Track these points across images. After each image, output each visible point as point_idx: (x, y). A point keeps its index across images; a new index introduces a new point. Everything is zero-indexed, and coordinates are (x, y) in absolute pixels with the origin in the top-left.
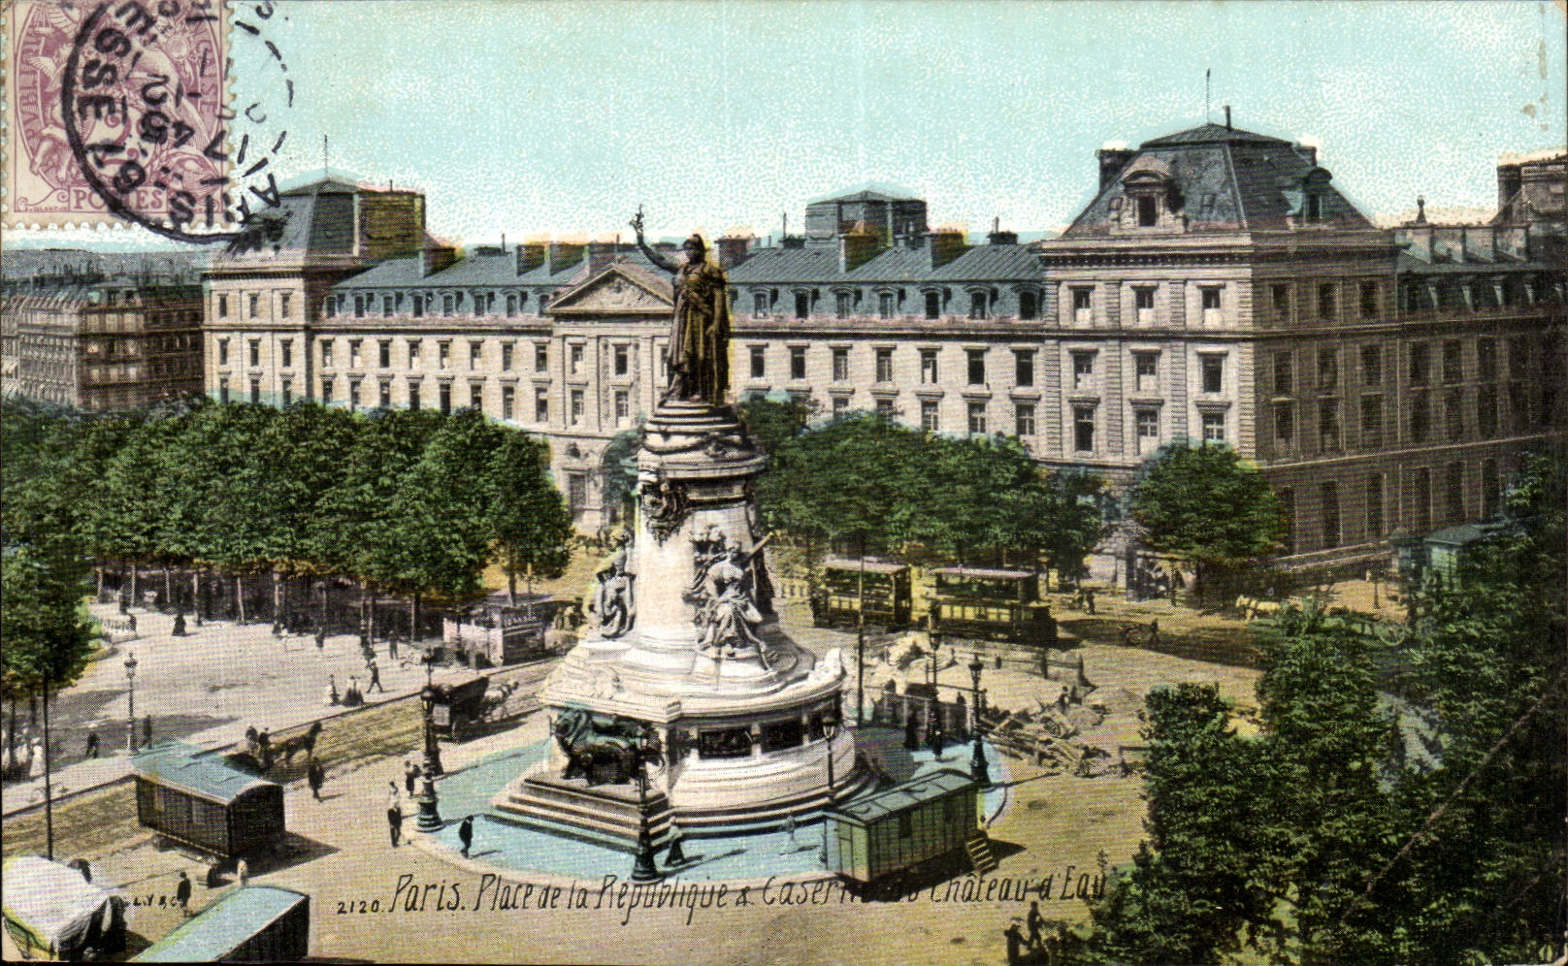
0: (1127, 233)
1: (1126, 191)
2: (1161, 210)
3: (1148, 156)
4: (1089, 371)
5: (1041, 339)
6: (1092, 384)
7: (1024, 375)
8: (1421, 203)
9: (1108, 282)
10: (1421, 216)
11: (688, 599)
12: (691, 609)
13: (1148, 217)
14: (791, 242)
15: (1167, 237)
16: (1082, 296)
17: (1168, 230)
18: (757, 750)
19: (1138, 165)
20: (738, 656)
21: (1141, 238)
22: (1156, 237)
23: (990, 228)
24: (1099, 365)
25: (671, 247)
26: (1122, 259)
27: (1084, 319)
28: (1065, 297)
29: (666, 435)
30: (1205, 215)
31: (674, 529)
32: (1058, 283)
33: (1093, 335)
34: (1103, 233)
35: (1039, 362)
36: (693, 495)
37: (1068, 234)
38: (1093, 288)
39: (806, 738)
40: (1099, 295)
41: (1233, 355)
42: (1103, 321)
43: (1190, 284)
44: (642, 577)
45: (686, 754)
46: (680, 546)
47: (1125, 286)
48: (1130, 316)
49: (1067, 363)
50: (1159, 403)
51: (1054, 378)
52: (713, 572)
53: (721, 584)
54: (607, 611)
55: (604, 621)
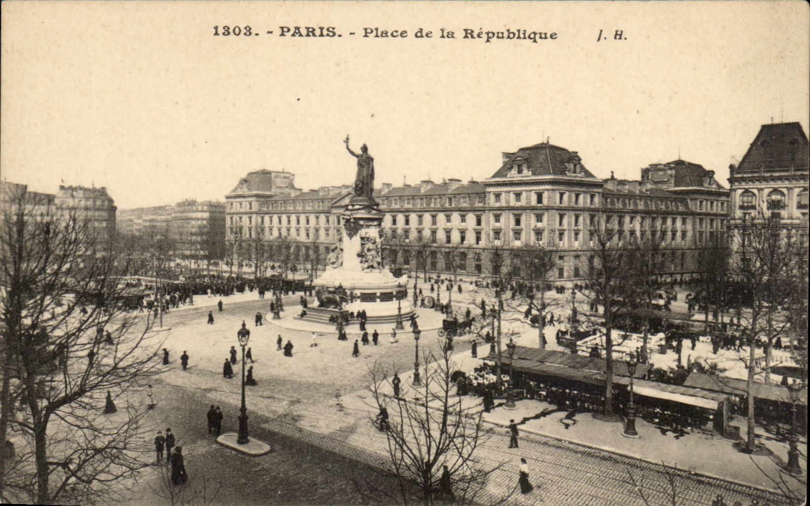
0: (513, 176)
1: (513, 163)
2: (524, 169)
3: (521, 152)
4: (499, 220)
5: (484, 211)
6: (500, 225)
7: (479, 222)
8: (612, 172)
9: (506, 192)
10: (612, 177)
11: (359, 255)
12: (360, 259)
13: (520, 172)
15: (526, 177)
16: (498, 196)
17: (526, 175)
19: (518, 155)
20: (373, 272)
21: (517, 177)
22: (522, 177)
23: (470, 179)
24: (502, 219)
26: (512, 184)
27: (498, 203)
28: (492, 197)
29: (353, 206)
30: (539, 170)
31: (356, 233)
32: (490, 192)
33: (501, 209)
34: (505, 176)
35: (483, 218)
36: (361, 222)
37: (494, 177)
38: (501, 194)
39: (394, 299)
40: (503, 196)
41: (546, 214)
42: (504, 205)
43: (533, 192)
44: (345, 250)
45: (356, 300)
46: (357, 239)
47: (511, 193)
48: (513, 203)
49: (492, 218)
50: (521, 230)
51: (488, 223)
52: (367, 247)
53: (369, 250)
54: (334, 260)
55: (333, 263)
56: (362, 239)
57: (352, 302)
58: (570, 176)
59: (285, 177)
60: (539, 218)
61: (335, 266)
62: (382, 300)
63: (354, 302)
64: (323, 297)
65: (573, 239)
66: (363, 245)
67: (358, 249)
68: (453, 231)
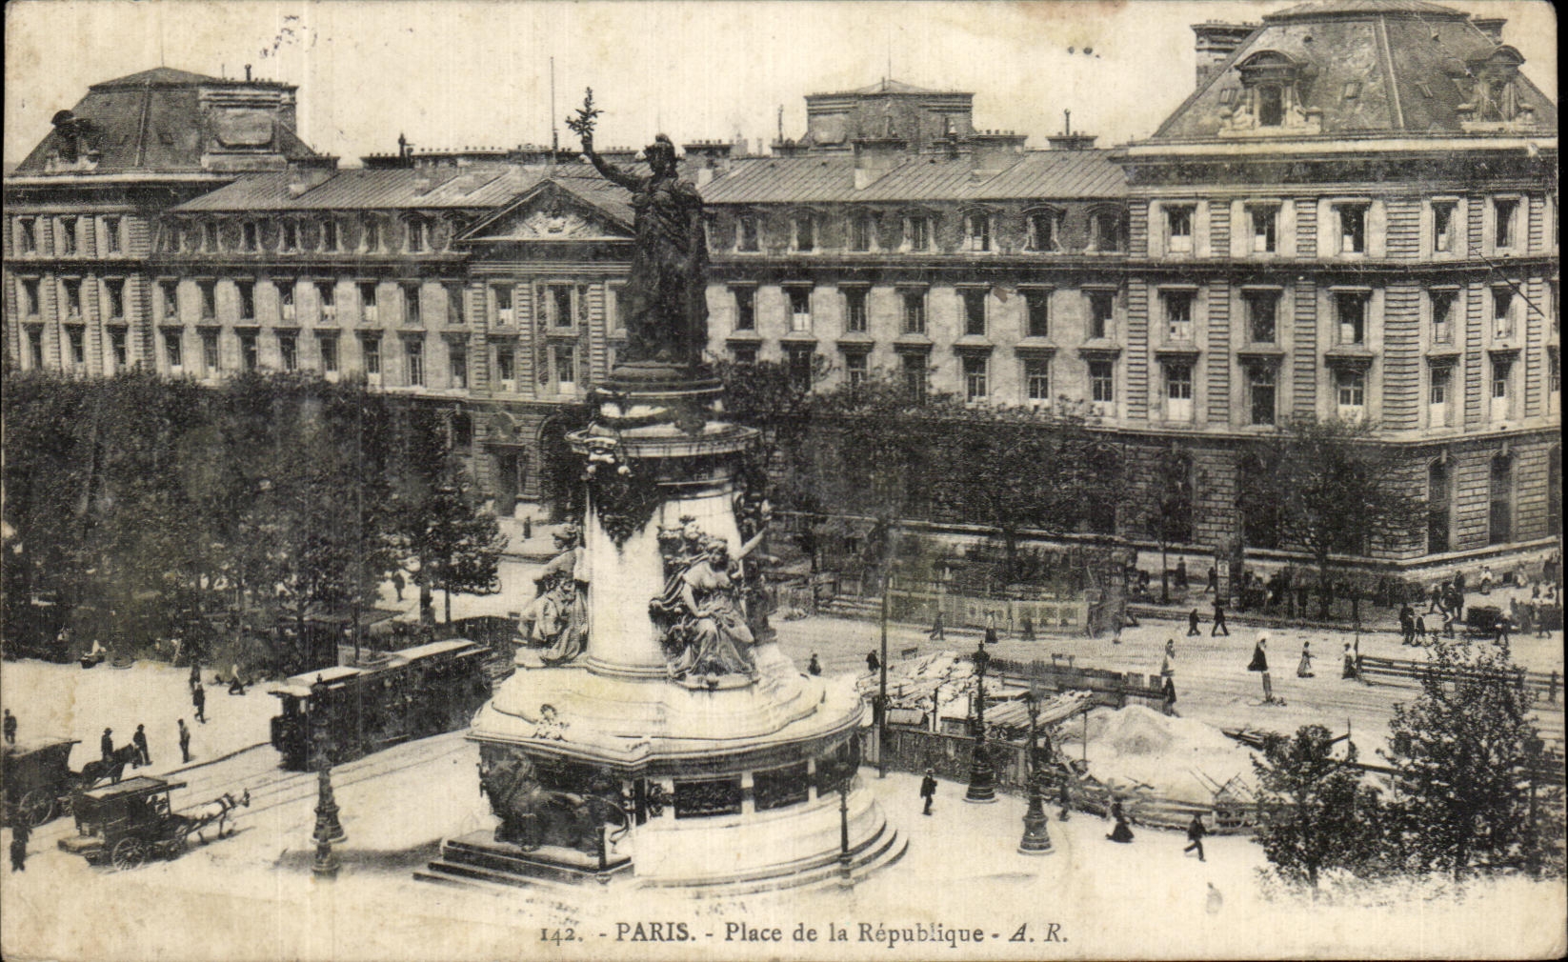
0: (1240, 134)
1: (1242, 79)
2: (1289, 104)
3: (1273, 30)
4: (1187, 318)
5: (1122, 277)
6: (1192, 334)
7: (1102, 324)
9: (1212, 201)
11: (656, 614)
13: (1272, 114)
14: (787, 148)
15: (1292, 140)
16: (1179, 219)
17: (1296, 132)
18: (748, 805)
19: (1262, 43)
20: (721, 685)
21: (1259, 141)
22: (1278, 140)
24: (1199, 312)
25: (630, 155)
26: (1235, 169)
27: (1181, 248)
28: (1157, 219)
29: (623, 404)
30: (1348, 111)
31: (640, 520)
32: (1148, 201)
33: (1192, 270)
34: (1210, 135)
35: (1119, 307)
36: (663, 478)
37: (1162, 134)
38: (1193, 208)
39: (813, 792)
40: (1201, 218)
41: (1379, 296)
42: (1206, 251)
43: (1324, 203)
44: (596, 586)
45: (658, 813)
46: (644, 546)
47: (1238, 206)
48: (1246, 245)
49: (1156, 308)
50: (1278, 359)
51: (1140, 329)
52: (691, 577)
53: (700, 594)
54: (550, 629)
55: (547, 642)
56: (666, 545)
57: (641, 820)
58: (1475, 135)
59: (255, 104)
60: (1351, 310)
61: (554, 653)
62: (762, 805)
63: (652, 823)
64: (521, 802)
65: (1486, 391)
66: (670, 571)
67: (652, 584)
68: (996, 355)
